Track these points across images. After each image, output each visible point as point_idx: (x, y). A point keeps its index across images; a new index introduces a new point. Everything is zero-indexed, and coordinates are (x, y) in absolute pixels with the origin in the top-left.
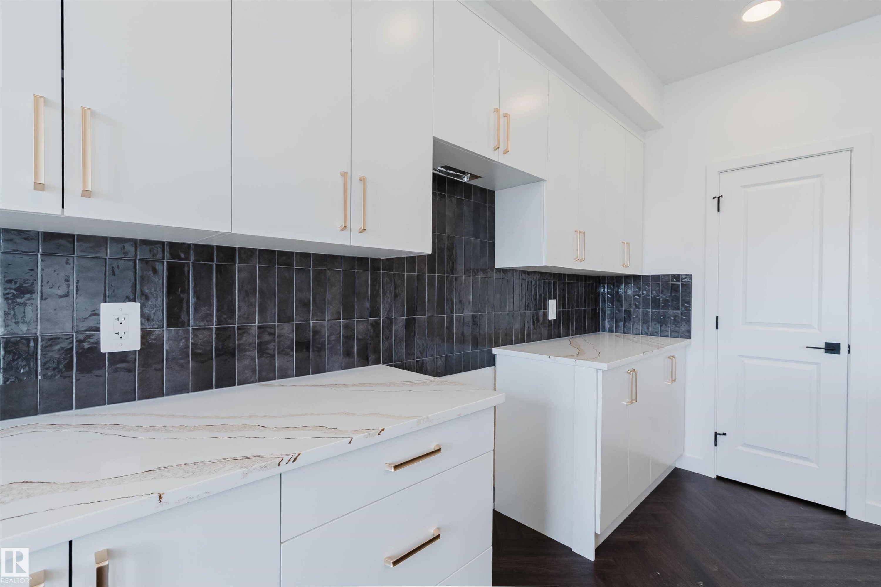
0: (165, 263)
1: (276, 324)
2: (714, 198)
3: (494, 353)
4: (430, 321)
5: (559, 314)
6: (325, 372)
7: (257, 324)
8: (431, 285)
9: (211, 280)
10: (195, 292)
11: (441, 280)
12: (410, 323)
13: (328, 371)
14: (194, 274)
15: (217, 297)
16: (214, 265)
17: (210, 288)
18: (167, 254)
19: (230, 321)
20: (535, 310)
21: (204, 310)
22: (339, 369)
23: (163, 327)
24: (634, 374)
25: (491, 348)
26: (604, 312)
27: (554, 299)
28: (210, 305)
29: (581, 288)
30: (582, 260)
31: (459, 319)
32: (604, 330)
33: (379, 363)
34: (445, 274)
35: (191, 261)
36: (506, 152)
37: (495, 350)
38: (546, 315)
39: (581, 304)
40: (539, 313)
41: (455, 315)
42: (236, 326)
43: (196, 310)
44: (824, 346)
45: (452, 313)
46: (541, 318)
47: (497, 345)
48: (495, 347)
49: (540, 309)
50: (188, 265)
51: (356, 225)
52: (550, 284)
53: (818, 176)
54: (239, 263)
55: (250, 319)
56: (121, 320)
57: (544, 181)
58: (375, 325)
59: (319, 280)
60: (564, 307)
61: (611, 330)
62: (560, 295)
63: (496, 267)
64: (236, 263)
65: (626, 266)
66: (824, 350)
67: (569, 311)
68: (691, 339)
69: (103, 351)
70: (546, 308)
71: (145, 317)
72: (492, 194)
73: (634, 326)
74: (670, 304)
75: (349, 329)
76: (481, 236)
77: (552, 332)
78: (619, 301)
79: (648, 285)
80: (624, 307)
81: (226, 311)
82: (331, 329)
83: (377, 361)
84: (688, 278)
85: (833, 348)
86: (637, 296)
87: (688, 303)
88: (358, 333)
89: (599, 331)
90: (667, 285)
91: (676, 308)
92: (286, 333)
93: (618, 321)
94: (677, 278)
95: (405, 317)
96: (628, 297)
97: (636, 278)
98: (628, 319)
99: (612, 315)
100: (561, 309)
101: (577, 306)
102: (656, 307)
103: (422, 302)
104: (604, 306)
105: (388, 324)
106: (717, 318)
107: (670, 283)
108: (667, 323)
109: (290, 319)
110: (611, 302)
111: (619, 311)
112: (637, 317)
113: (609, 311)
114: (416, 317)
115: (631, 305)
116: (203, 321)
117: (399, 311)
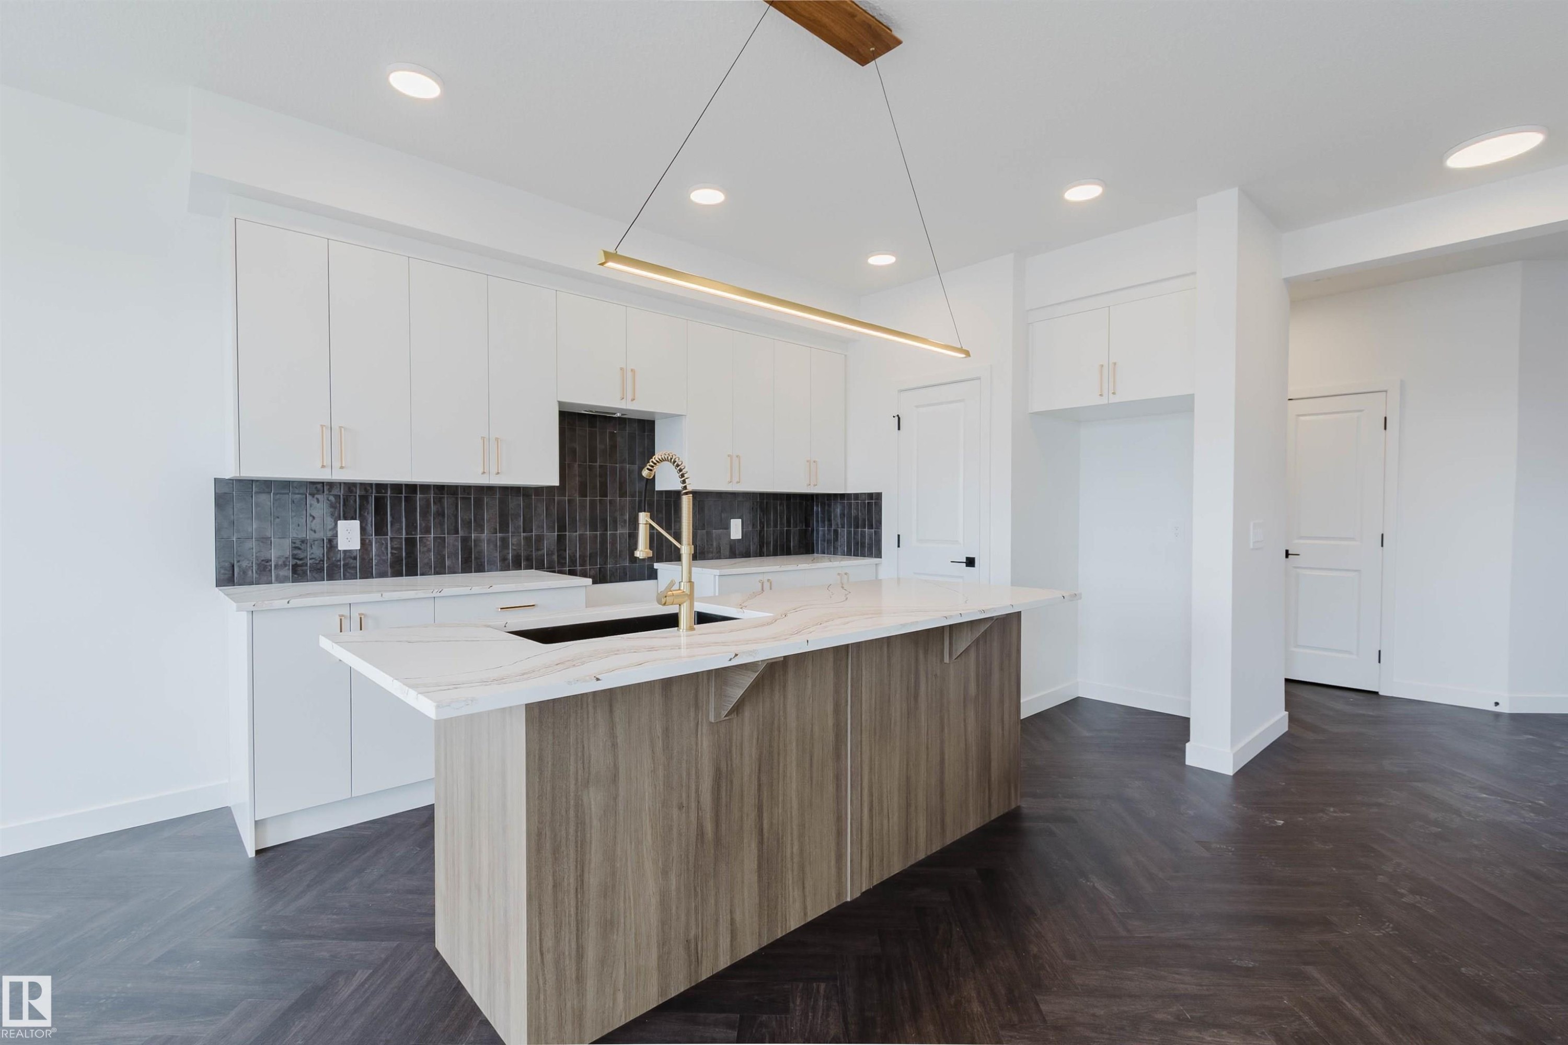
0: (373, 496)
1: (446, 536)
2: (893, 417)
4: (582, 537)
5: (743, 533)
6: (485, 572)
7: (433, 536)
8: (583, 507)
9: (401, 506)
10: (391, 515)
11: (593, 503)
12: (561, 539)
13: (487, 572)
14: (390, 503)
15: (406, 518)
16: (403, 497)
17: (401, 510)
18: (374, 491)
19: (413, 533)
20: (711, 530)
21: (397, 526)
22: (496, 570)
23: (372, 536)
25: (652, 563)
26: (818, 533)
27: (738, 518)
28: (401, 522)
29: (782, 508)
30: (738, 483)
31: (614, 536)
32: (817, 553)
33: (532, 568)
34: (597, 497)
35: (389, 494)
36: (633, 400)
37: (656, 566)
38: (726, 534)
39: (782, 524)
40: (716, 532)
41: (609, 532)
42: (418, 537)
43: (392, 525)
44: (965, 560)
45: (606, 530)
46: (719, 538)
48: (657, 562)
49: (716, 529)
50: (387, 497)
51: (494, 470)
52: (733, 503)
53: (962, 400)
54: (420, 494)
55: (427, 531)
56: (349, 531)
57: (685, 415)
58: (528, 540)
59: (479, 504)
60: (754, 527)
61: (823, 552)
62: (746, 515)
63: (656, 489)
64: (417, 494)
65: (813, 485)
66: (965, 564)
67: (759, 531)
68: (881, 557)
69: (340, 548)
70: (727, 527)
71: (363, 530)
72: (652, 424)
73: (840, 546)
74: (867, 523)
75: (504, 541)
76: (637, 463)
77: (737, 552)
78: (830, 520)
79: (851, 504)
80: (833, 526)
81: (411, 526)
82: (489, 541)
83: (529, 567)
84: (878, 496)
85: (970, 562)
86: (842, 515)
87: (879, 522)
88: (513, 544)
89: (813, 553)
90: (865, 503)
91: (871, 527)
92: (453, 542)
93: (829, 542)
94: (870, 496)
95: (556, 533)
96: (836, 516)
97: (842, 496)
98: (836, 539)
99: (824, 535)
100: (750, 528)
101: (776, 526)
102: (857, 527)
103: (573, 521)
104: (818, 526)
105: (540, 539)
106: (899, 536)
107: (867, 501)
108: (865, 543)
109: (457, 532)
110: (823, 522)
111: (829, 531)
112: (843, 537)
113: (821, 531)
114: (567, 533)
115: (838, 525)
116: (397, 533)
117: (551, 529)
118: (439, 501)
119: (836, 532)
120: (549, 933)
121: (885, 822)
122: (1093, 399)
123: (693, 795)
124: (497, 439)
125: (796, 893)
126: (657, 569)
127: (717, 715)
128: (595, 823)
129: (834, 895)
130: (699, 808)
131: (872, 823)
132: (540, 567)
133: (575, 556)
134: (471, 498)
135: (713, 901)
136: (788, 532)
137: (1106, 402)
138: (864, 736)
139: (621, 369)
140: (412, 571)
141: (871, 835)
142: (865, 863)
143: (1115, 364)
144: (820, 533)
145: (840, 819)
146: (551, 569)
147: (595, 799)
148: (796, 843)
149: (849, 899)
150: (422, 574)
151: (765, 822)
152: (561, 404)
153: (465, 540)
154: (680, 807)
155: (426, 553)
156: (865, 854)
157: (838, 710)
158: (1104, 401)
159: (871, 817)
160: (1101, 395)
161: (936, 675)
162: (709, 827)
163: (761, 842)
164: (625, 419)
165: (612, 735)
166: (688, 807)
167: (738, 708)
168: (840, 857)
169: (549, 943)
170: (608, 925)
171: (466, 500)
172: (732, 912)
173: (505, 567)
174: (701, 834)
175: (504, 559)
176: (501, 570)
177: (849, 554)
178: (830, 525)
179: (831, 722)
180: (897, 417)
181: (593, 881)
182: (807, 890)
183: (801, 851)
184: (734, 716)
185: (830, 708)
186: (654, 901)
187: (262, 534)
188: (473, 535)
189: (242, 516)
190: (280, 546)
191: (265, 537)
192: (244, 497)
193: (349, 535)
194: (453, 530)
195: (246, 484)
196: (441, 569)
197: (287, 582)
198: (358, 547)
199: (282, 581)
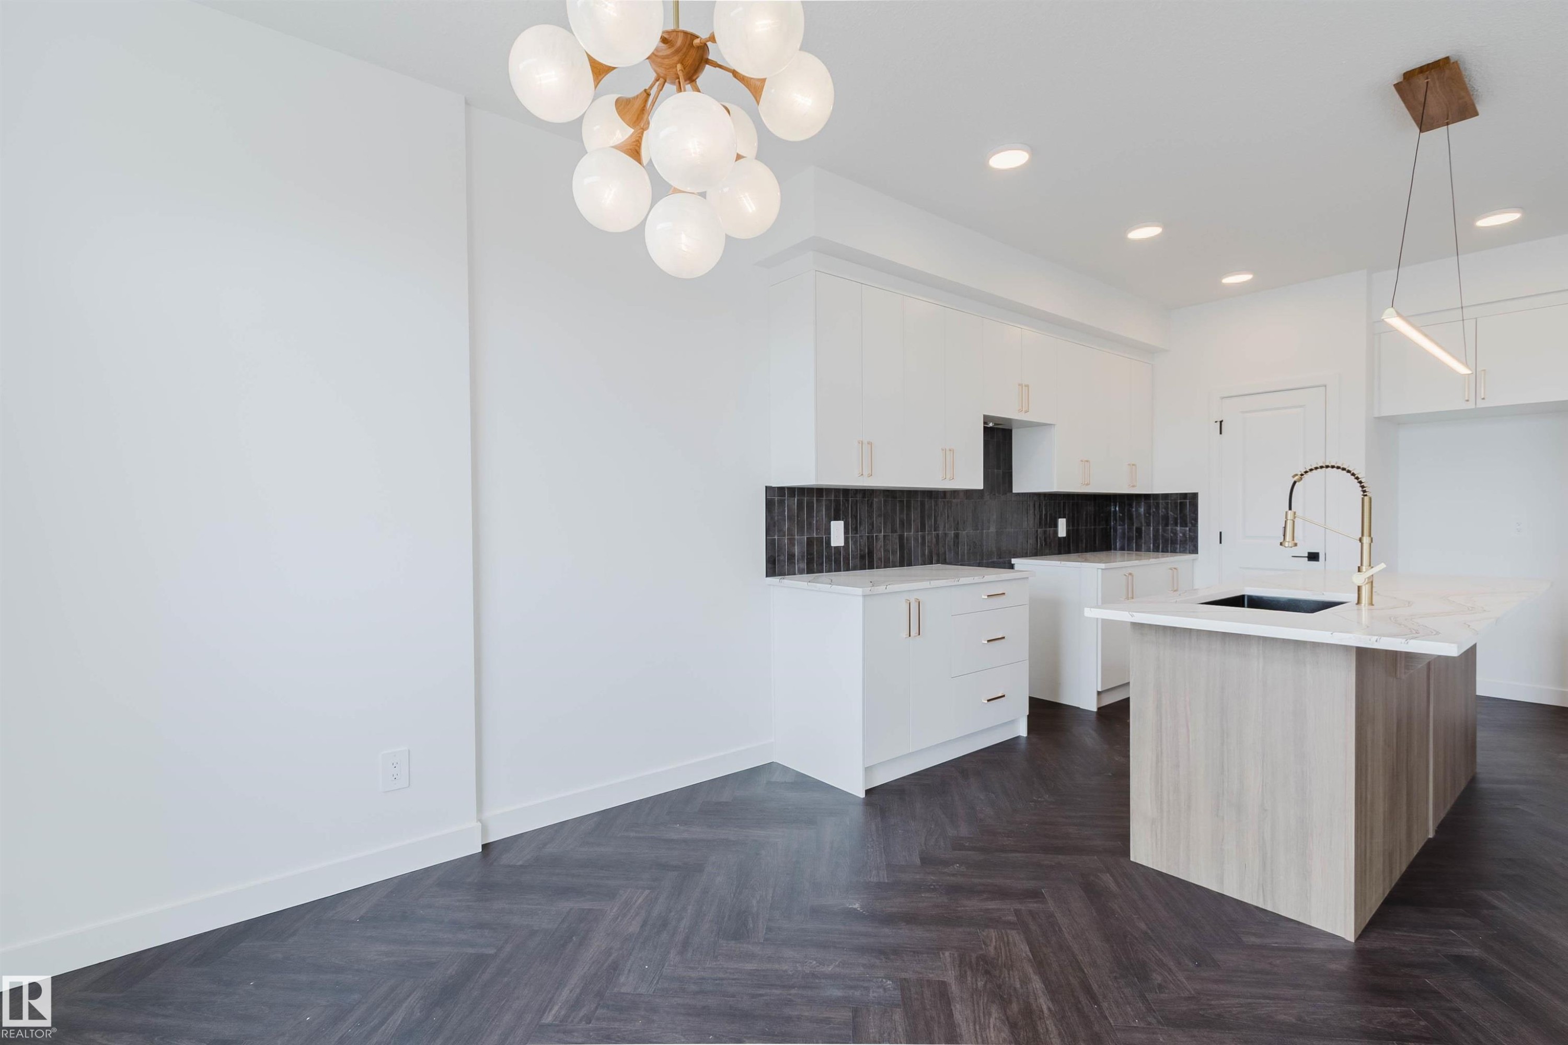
0: (850, 500)
1: (891, 534)
2: (1216, 422)
3: (1013, 563)
4: (970, 535)
5: (1068, 532)
7: (882, 534)
8: (969, 508)
9: (865, 509)
10: (860, 516)
11: (975, 504)
12: (957, 536)
14: (860, 506)
15: (868, 518)
16: (866, 501)
17: (865, 512)
18: (850, 496)
19: (872, 532)
20: (1046, 527)
21: (863, 526)
22: (920, 565)
23: (850, 534)
24: (1130, 577)
25: (1011, 558)
26: (1115, 531)
27: (1063, 518)
28: (865, 523)
29: (1090, 506)
30: (1087, 484)
31: (988, 534)
32: (1115, 549)
35: (859, 498)
36: (1026, 412)
37: (1014, 561)
38: (1056, 532)
39: (1091, 523)
40: (1050, 531)
41: (984, 532)
42: (875, 535)
43: (860, 525)
44: (1307, 555)
45: (983, 529)
46: (1051, 536)
47: (1016, 556)
48: (1014, 558)
49: (1050, 527)
50: (858, 500)
51: (949, 477)
52: (1059, 504)
53: (1301, 406)
55: (880, 530)
56: (838, 530)
57: (1054, 425)
58: (937, 537)
59: (908, 506)
60: (1073, 525)
61: (1122, 549)
62: (1068, 514)
63: (1013, 492)
65: (1133, 486)
66: (1307, 559)
67: (1078, 530)
68: (1197, 553)
69: (832, 545)
70: (1056, 526)
71: (845, 529)
72: (1010, 431)
73: (1145, 544)
74: (1179, 521)
75: (923, 538)
76: (1002, 465)
77: (1062, 548)
78: (1131, 519)
79: (1158, 504)
80: (1135, 524)
81: (871, 525)
82: (914, 538)
83: (939, 562)
84: (1195, 496)
85: (1313, 557)
86: (1147, 514)
87: (1196, 520)
88: (928, 542)
89: (1111, 550)
90: (1176, 503)
91: (1185, 525)
92: (895, 539)
94: (1184, 496)
96: (1138, 515)
97: (1147, 497)
98: (1139, 536)
99: (1123, 533)
100: (1072, 527)
101: (1087, 524)
102: (1166, 525)
103: (963, 519)
104: (1116, 524)
105: (944, 537)
106: (1221, 533)
107: (1179, 501)
108: (1176, 540)
109: (896, 532)
111: (1130, 529)
112: (1149, 534)
113: (1120, 529)
114: (960, 532)
115: (1141, 524)
116: (862, 535)
117: (950, 528)
118: (885, 502)
122: (1457, 405)
124: (952, 450)
126: (1014, 564)
127: (1403, 673)
128: (1369, 752)
130: (1393, 749)
132: (945, 562)
133: (964, 553)
134: (904, 501)
136: (1095, 530)
137: (1473, 407)
140: (871, 566)
143: (1484, 371)
146: (951, 563)
150: (877, 568)
152: (984, 417)
153: (901, 538)
154: (1388, 746)
155: (879, 553)
158: (1471, 405)
160: (1468, 400)
162: (1395, 762)
171: (902, 502)
173: (924, 563)
175: (923, 554)
176: (922, 565)
177: (1156, 549)
178: (1131, 523)
180: (1219, 422)
181: (1369, 797)
187: (791, 533)
188: (905, 534)
189: (780, 517)
190: (800, 543)
191: (792, 535)
192: (781, 502)
193: (837, 534)
194: (894, 531)
195: (781, 490)
196: (887, 564)
197: (805, 574)
198: (843, 545)
199: (801, 572)
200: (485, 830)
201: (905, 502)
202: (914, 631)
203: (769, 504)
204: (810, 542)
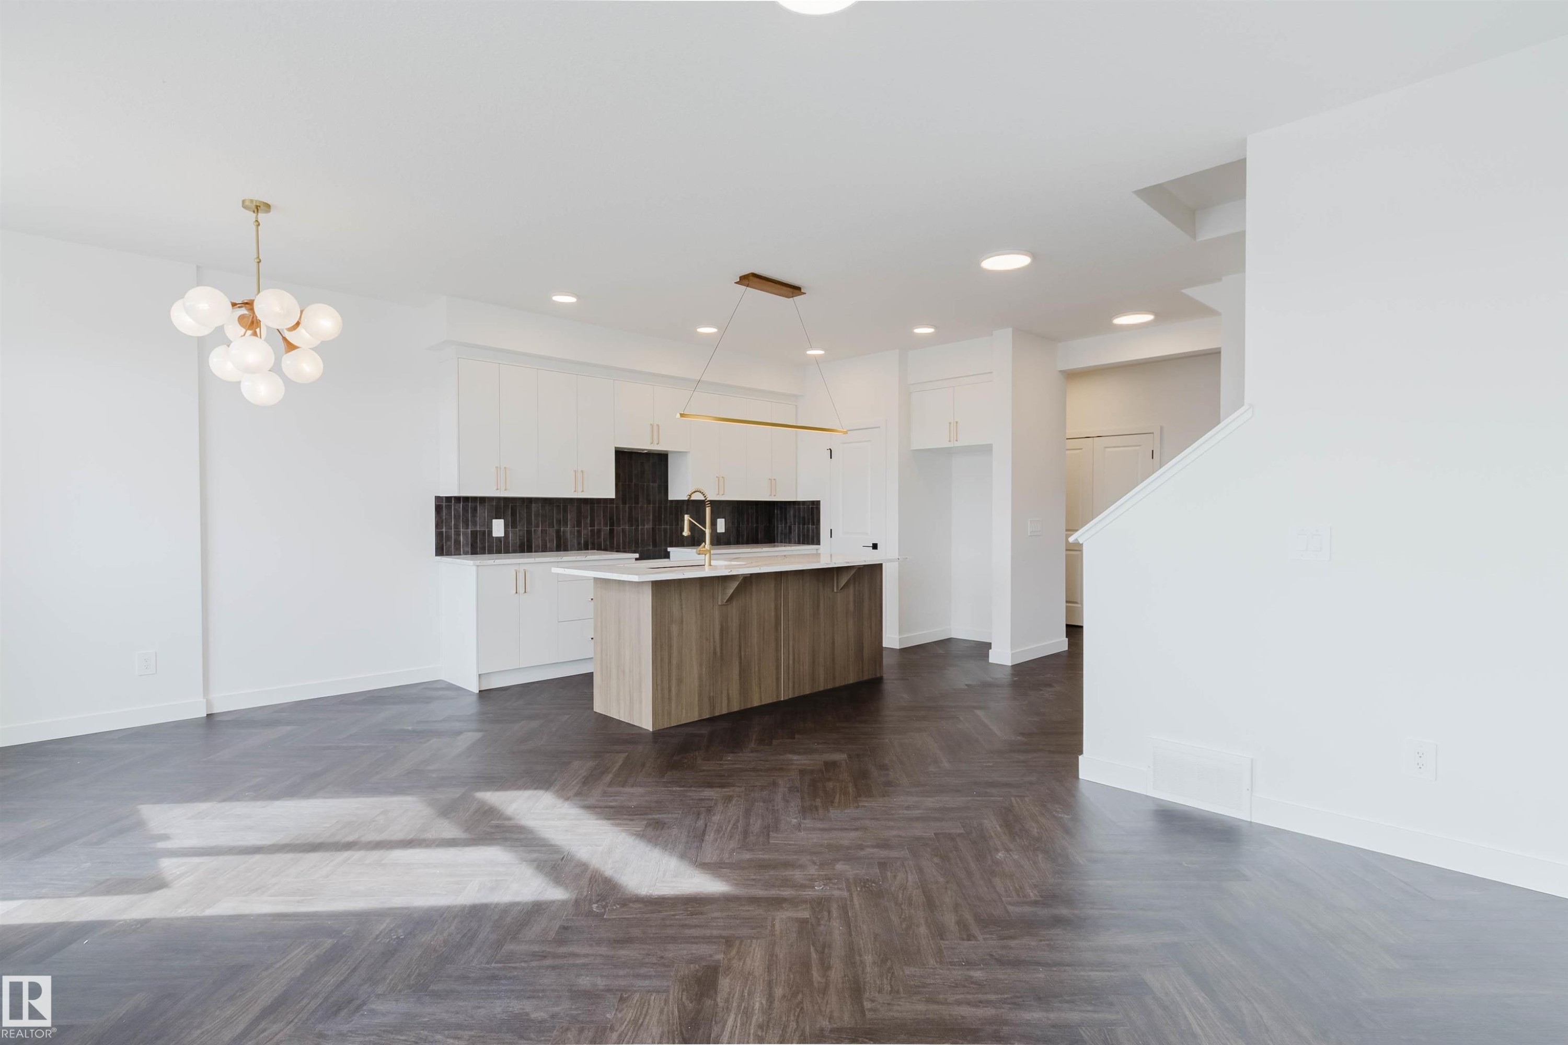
0: (511, 505)
1: (548, 529)
4: (624, 530)
5: (727, 529)
7: (540, 528)
8: (624, 511)
9: (524, 511)
10: (519, 516)
11: (630, 508)
12: (612, 531)
14: (519, 509)
15: (527, 518)
16: (525, 506)
17: (524, 513)
18: (511, 502)
19: (531, 527)
21: (522, 523)
22: (575, 550)
23: (510, 528)
25: (666, 548)
26: (777, 528)
27: (723, 518)
28: (524, 521)
29: (752, 511)
30: (723, 494)
31: (643, 530)
32: (777, 542)
34: (633, 505)
37: (669, 549)
38: (714, 529)
39: (752, 522)
41: (640, 527)
42: (533, 529)
43: (519, 522)
44: (871, 545)
45: (638, 526)
47: (671, 546)
48: (669, 547)
50: (517, 505)
51: (580, 490)
53: (869, 441)
54: (534, 504)
55: (538, 526)
57: (689, 453)
58: (592, 531)
59: (565, 509)
60: (733, 524)
61: (781, 541)
62: (729, 516)
63: (669, 499)
64: (532, 504)
65: (774, 495)
66: (871, 548)
67: (736, 528)
68: (820, 544)
69: (494, 536)
70: (715, 524)
71: (505, 524)
72: (666, 455)
73: (793, 538)
74: (811, 521)
75: (579, 532)
76: (657, 482)
77: (722, 542)
78: (786, 519)
79: (800, 508)
80: (788, 524)
81: (529, 522)
82: (571, 532)
83: (593, 549)
84: (818, 503)
85: (875, 547)
86: (795, 516)
87: (819, 520)
88: (584, 535)
89: (774, 542)
91: (813, 524)
92: (552, 532)
93: (785, 535)
94: (813, 502)
95: (608, 528)
96: (790, 516)
97: (794, 503)
98: (790, 532)
99: (782, 530)
100: (731, 525)
101: (748, 524)
102: (804, 524)
103: (618, 519)
104: (778, 524)
105: (599, 531)
106: (831, 529)
107: (810, 507)
108: (809, 535)
109: (553, 527)
110: (781, 521)
111: (785, 527)
112: (795, 531)
113: (780, 527)
114: (615, 528)
115: (791, 522)
116: (521, 529)
117: (606, 525)
118: (543, 507)
119: (790, 528)
120: (659, 677)
121: (801, 668)
122: (946, 444)
123: (712, 635)
124: (582, 471)
125: (757, 689)
126: (670, 553)
127: (722, 601)
128: (675, 639)
129: (775, 696)
130: (714, 642)
131: (794, 667)
132: (599, 549)
133: (620, 542)
134: (560, 506)
135: (720, 683)
136: (757, 528)
137: (952, 446)
138: (790, 623)
139: (651, 425)
140: (530, 550)
141: (794, 672)
142: (791, 685)
143: (957, 422)
144: (780, 529)
145: (778, 660)
146: (606, 549)
147: (675, 629)
148: (757, 666)
149: (782, 699)
150: (535, 552)
151: (743, 653)
152: (615, 448)
153: (558, 532)
154: (707, 640)
155: (537, 540)
156: (791, 680)
157: (777, 609)
158: (951, 445)
159: (794, 662)
160: (950, 441)
161: (830, 598)
162: (718, 650)
163: (740, 663)
164: (650, 453)
165: (681, 605)
166: (710, 640)
167: (731, 599)
168: (778, 679)
169: (659, 682)
170: (680, 681)
171: (558, 507)
172: (728, 690)
173: (579, 549)
174: (715, 653)
175: (579, 543)
176: (578, 550)
177: (799, 543)
178: (786, 523)
179: (773, 613)
180: (829, 450)
181: (674, 662)
182: (762, 690)
183: (759, 670)
184: (729, 603)
185: (773, 606)
186: (696, 676)
187: (456, 526)
188: (562, 529)
189: (447, 517)
190: (465, 534)
191: (457, 528)
192: (449, 507)
193: (498, 528)
194: (551, 525)
195: (448, 499)
196: (544, 549)
197: (469, 554)
198: (503, 535)
199: (466, 553)
200: (209, 704)
201: (562, 507)
202: (521, 589)
203: (438, 509)
204: (474, 534)
